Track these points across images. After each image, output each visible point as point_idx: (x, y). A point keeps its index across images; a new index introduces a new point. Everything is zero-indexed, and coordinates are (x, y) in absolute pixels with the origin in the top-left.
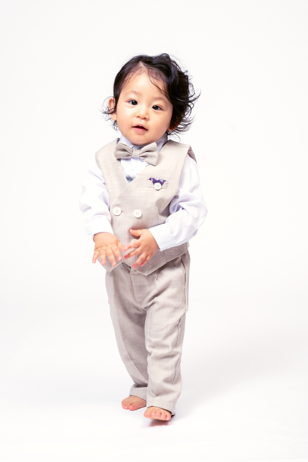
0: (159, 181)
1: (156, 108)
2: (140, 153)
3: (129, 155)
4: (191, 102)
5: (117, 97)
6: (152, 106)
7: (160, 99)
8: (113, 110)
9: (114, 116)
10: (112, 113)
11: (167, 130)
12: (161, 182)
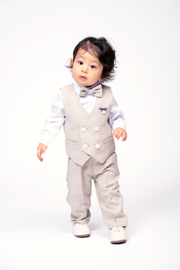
0: (104, 109)
2: (93, 91)
3: (87, 93)
6: (91, 66)
7: (95, 62)
12: (105, 109)
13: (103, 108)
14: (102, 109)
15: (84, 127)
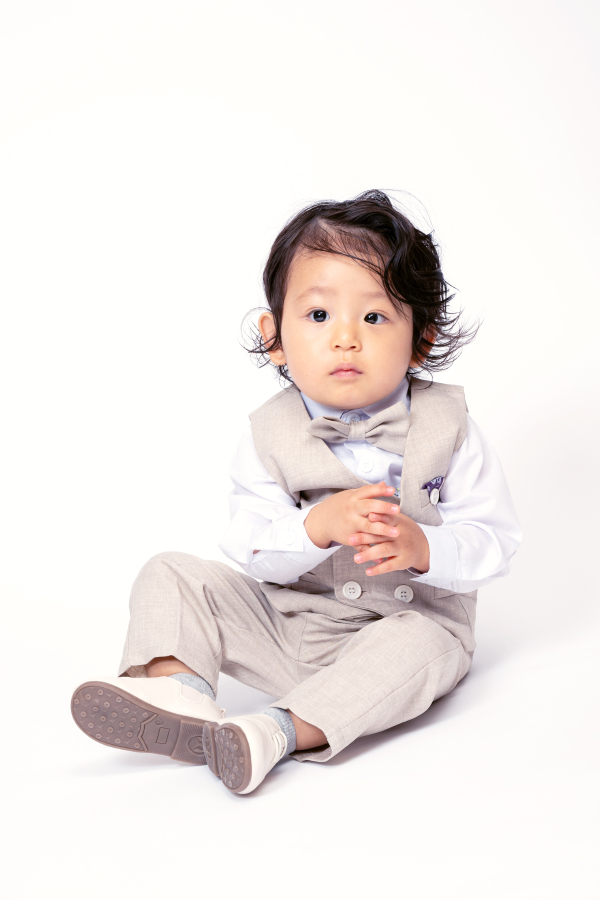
1: (372, 318)
3: (341, 438)
5: (278, 312)
6: (364, 317)
8: (273, 341)
9: (276, 357)
10: (270, 349)
11: (410, 368)
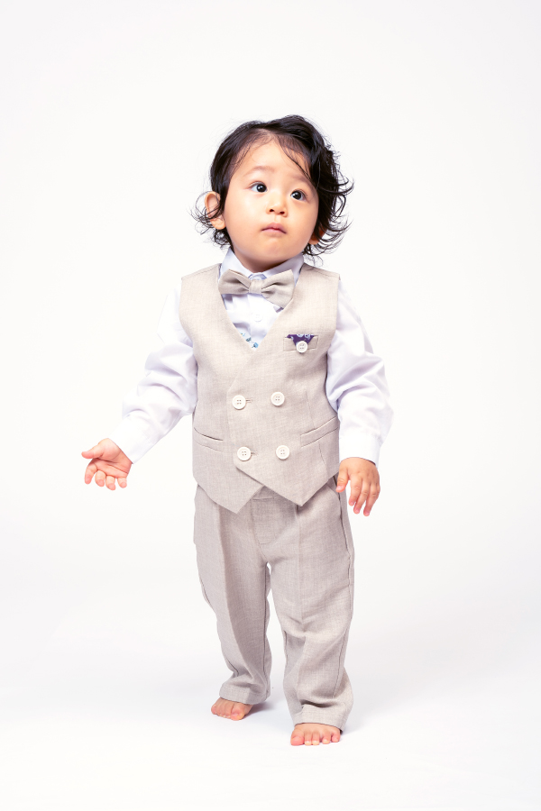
0: (303, 338)
2: (263, 285)
3: (244, 290)
4: (341, 194)
6: (291, 193)
8: (215, 212)
12: (308, 340)
13: (301, 336)
14: (296, 339)
15: (239, 392)
